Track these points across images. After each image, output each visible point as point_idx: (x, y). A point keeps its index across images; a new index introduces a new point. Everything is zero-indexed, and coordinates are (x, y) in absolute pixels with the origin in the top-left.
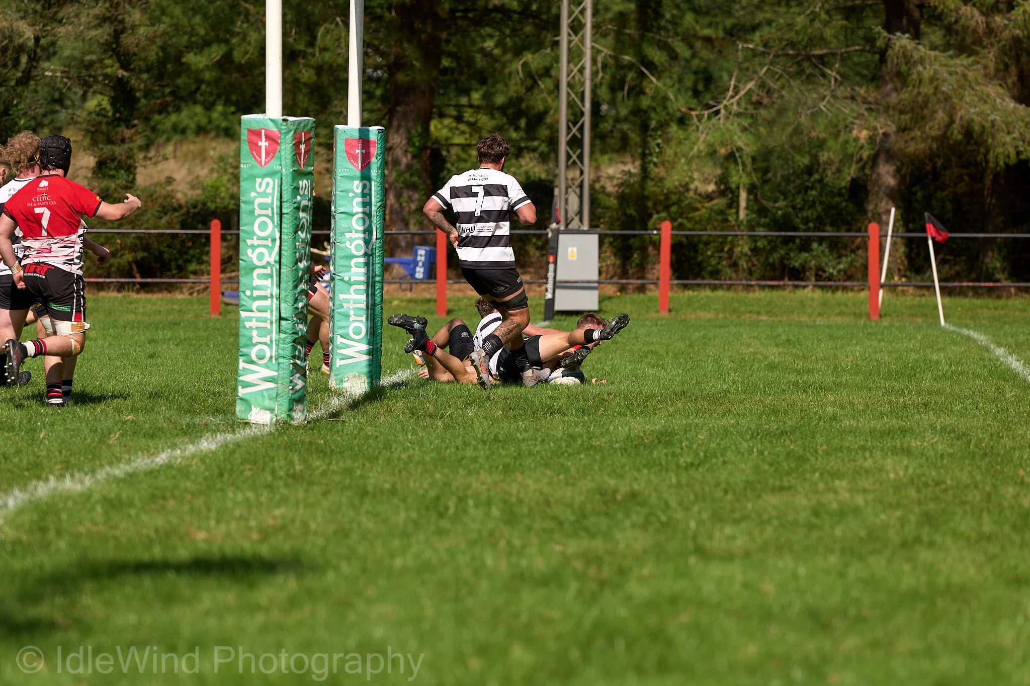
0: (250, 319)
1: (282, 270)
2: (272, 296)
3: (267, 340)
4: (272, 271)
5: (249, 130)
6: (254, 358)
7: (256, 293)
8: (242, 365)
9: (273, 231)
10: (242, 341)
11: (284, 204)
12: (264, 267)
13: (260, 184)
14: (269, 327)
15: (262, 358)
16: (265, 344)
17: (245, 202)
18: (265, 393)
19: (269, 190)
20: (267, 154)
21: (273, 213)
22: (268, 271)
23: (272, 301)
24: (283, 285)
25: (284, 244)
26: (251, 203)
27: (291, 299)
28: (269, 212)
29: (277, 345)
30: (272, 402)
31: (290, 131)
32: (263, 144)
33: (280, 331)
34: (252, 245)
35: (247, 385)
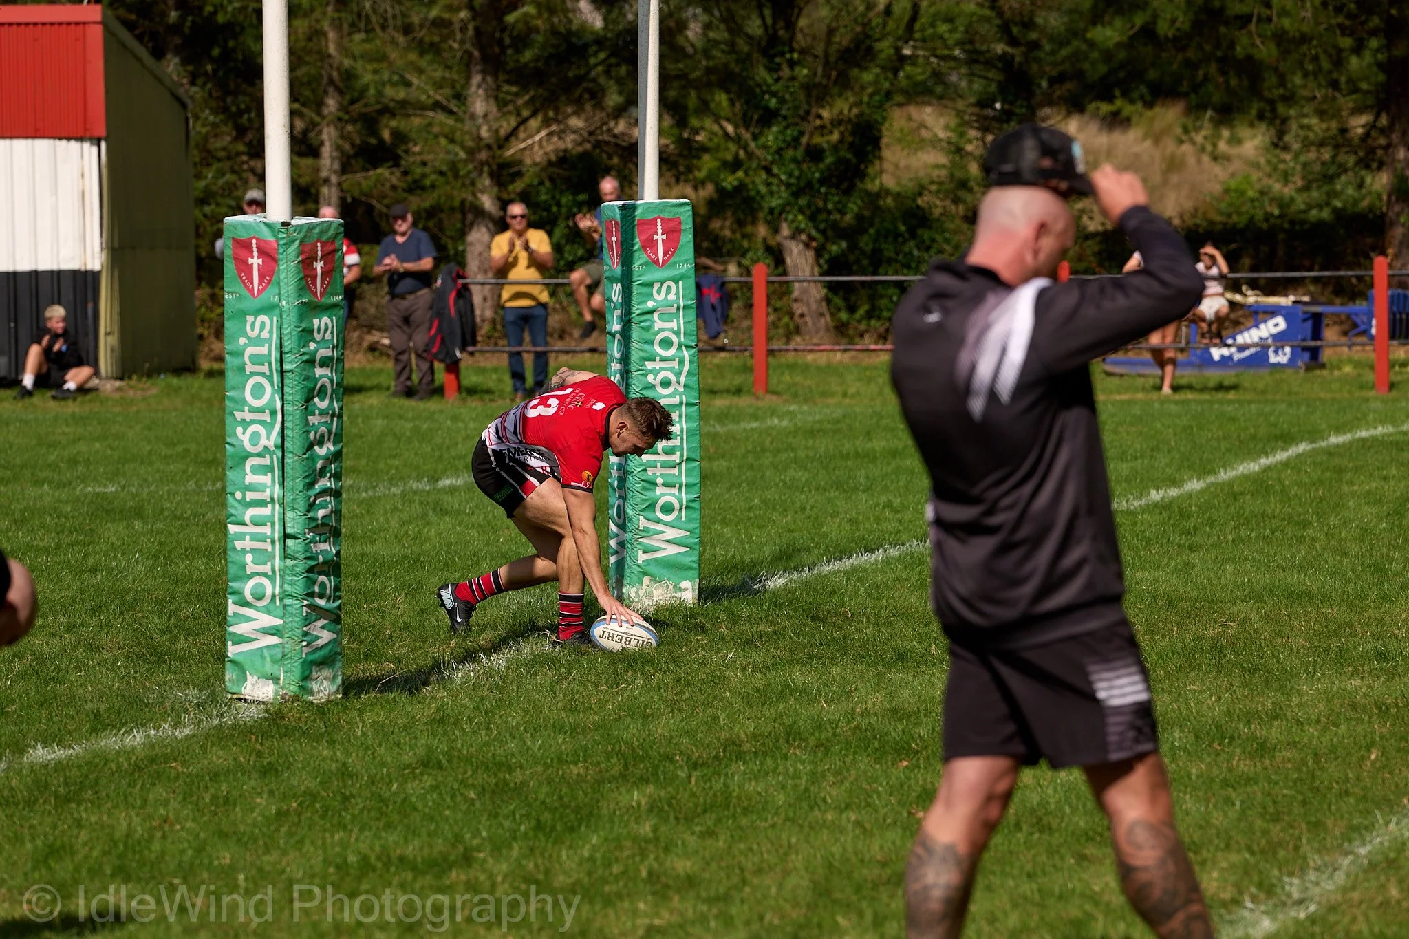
0: (241, 536)
1: (286, 460)
2: (272, 499)
3: (267, 568)
4: (272, 462)
5: (234, 239)
6: (249, 597)
7: (250, 496)
8: (232, 608)
9: (272, 399)
10: (232, 570)
11: (285, 356)
12: (260, 455)
13: (253, 324)
14: (270, 549)
15: (261, 598)
16: (265, 575)
17: (231, 353)
18: (266, 653)
19: (265, 335)
20: (262, 277)
21: (271, 370)
22: (266, 461)
23: (273, 509)
24: (288, 483)
25: (288, 418)
26: (241, 354)
27: (301, 505)
28: (265, 369)
29: (282, 577)
30: (276, 667)
31: (294, 241)
32: (256, 261)
33: (285, 556)
34: (243, 420)
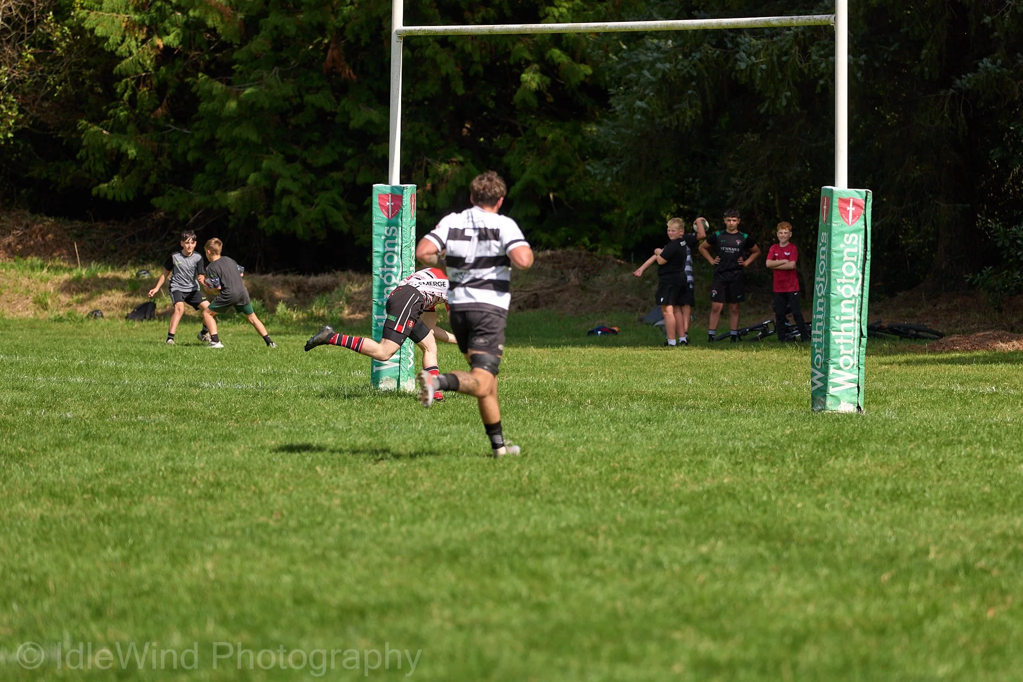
35: (836, 385)
